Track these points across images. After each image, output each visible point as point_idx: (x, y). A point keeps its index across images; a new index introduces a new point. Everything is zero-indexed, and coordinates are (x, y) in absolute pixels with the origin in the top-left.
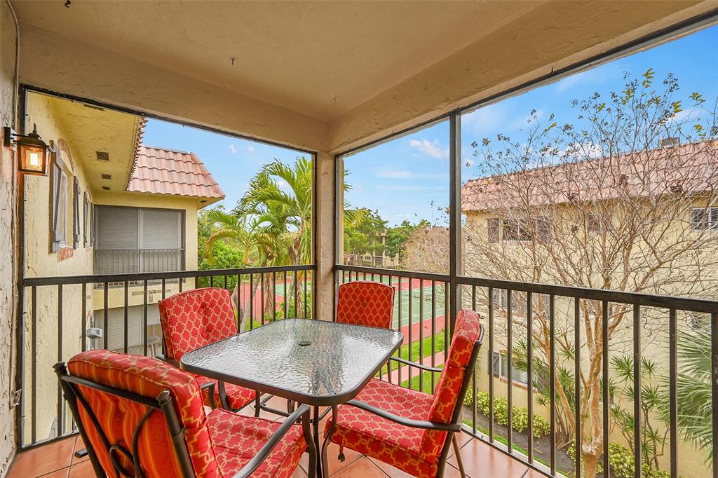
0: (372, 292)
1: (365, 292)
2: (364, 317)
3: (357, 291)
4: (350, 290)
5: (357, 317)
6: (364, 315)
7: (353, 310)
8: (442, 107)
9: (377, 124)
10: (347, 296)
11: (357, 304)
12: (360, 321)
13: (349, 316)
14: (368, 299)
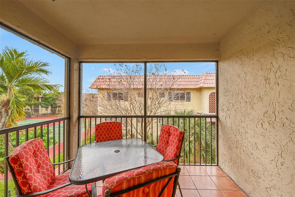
0: (113, 126)
1: (109, 126)
2: (110, 137)
3: (106, 126)
4: (102, 126)
5: (107, 137)
6: (110, 136)
7: (105, 135)
8: (143, 59)
9: (112, 56)
10: (101, 129)
11: (106, 132)
12: (108, 139)
13: (103, 138)
14: (111, 129)
